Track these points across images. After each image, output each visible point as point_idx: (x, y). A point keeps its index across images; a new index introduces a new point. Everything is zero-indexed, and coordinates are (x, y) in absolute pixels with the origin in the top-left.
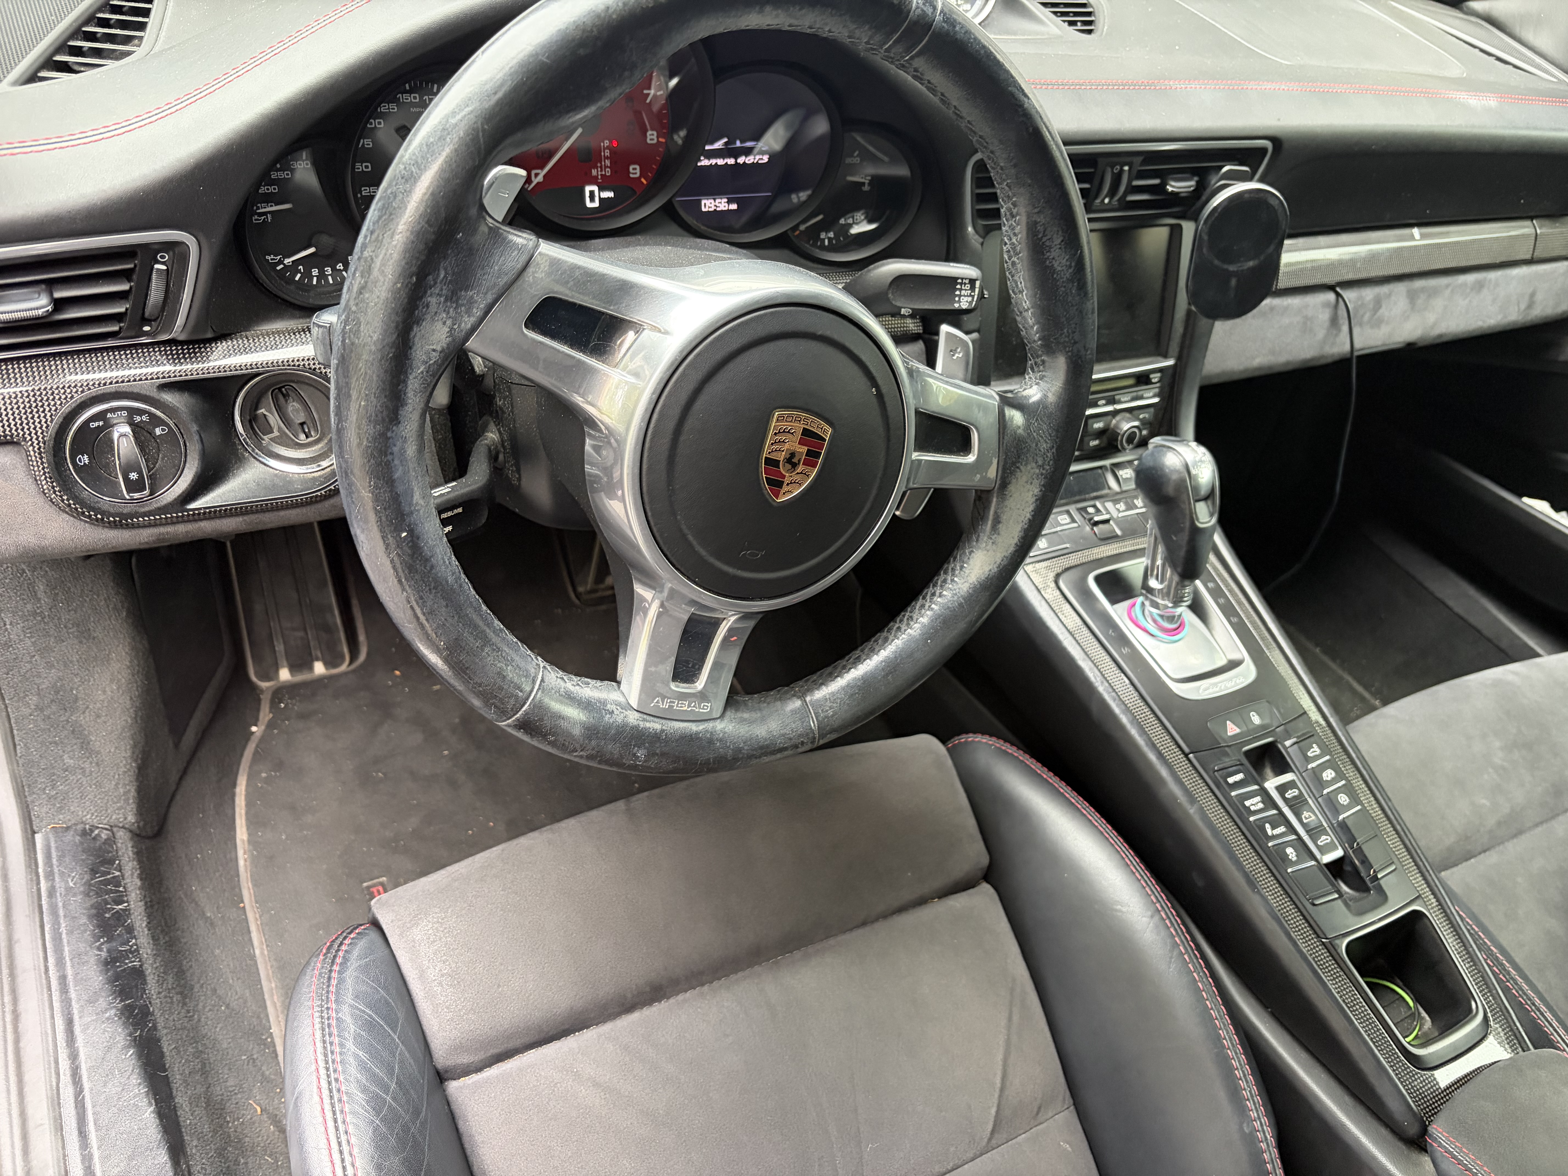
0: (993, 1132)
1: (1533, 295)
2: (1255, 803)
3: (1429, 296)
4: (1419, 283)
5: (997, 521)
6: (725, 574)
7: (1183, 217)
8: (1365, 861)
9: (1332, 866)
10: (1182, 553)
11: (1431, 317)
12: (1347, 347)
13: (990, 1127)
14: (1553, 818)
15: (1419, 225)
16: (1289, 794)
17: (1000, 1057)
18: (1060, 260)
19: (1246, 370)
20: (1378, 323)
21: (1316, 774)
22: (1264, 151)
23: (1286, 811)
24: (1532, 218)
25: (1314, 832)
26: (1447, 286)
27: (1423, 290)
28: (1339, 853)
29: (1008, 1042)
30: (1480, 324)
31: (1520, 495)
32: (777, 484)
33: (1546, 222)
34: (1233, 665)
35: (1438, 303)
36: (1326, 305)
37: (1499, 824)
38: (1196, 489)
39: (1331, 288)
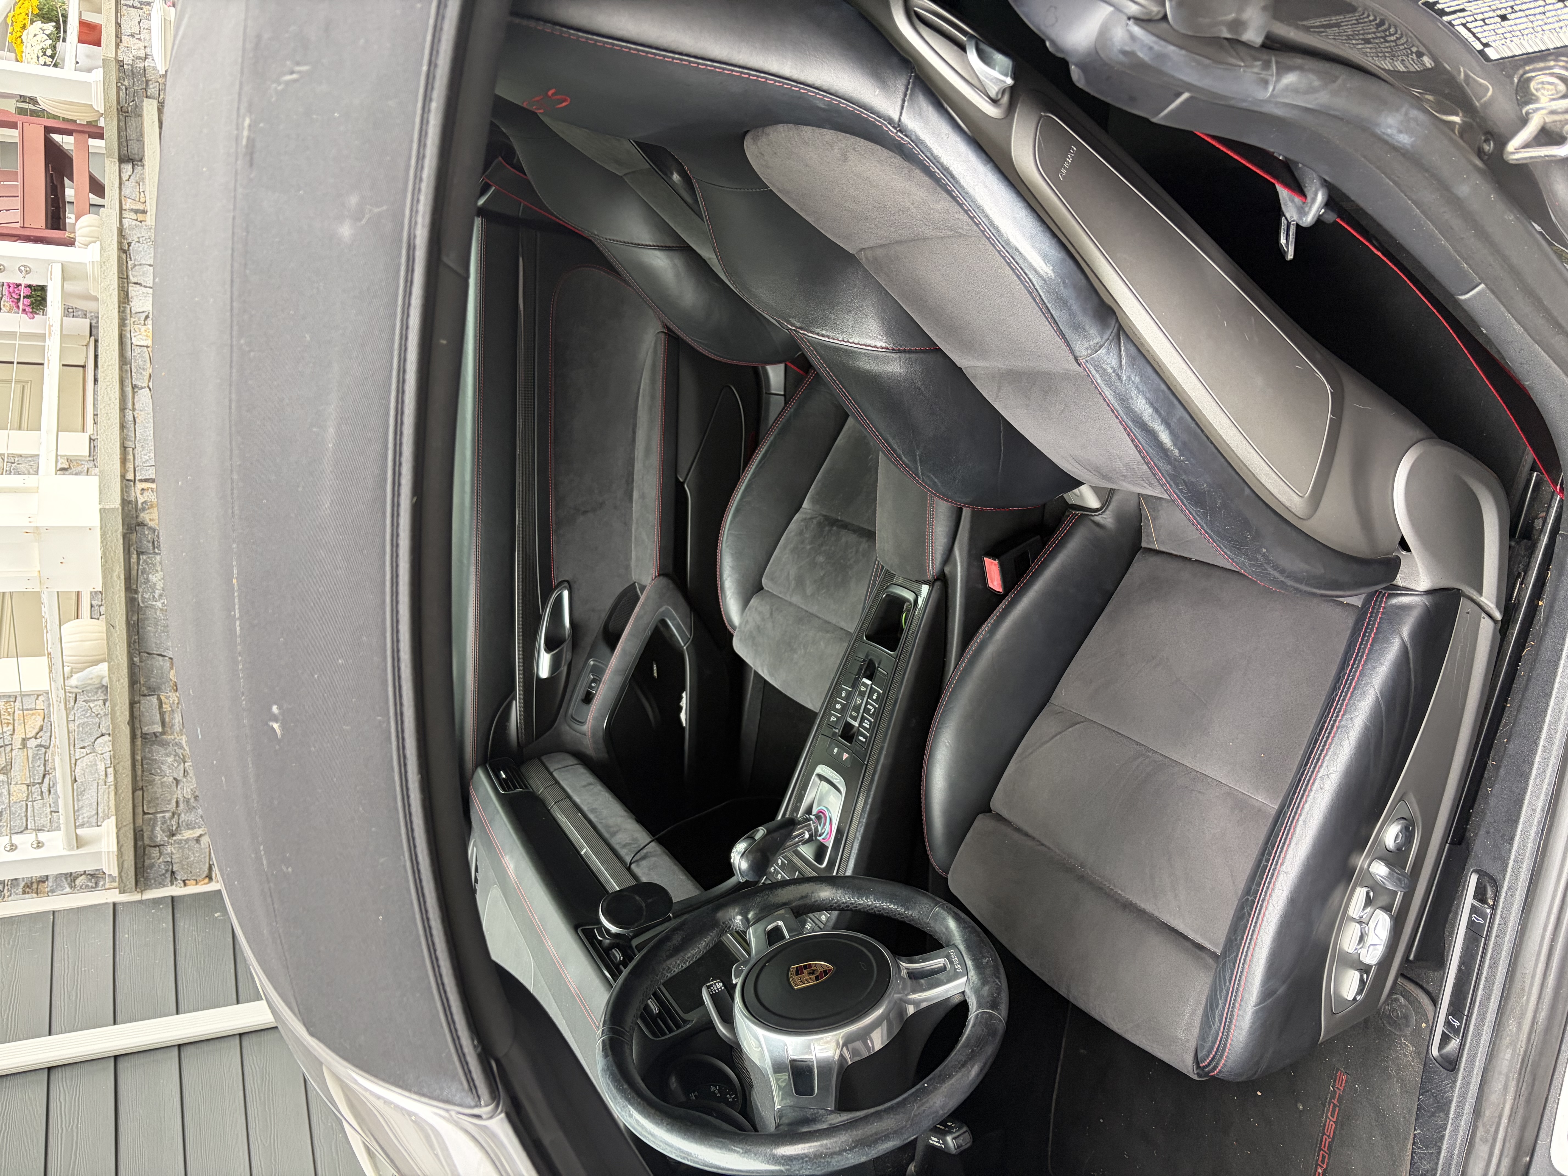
0: (1079, 723)
1: (584, 786)
2: (866, 724)
3: (610, 827)
4: (606, 835)
5: (802, 897)
6: (878, 971)
7: (631, 947)
8: (860, 669)
9: (870, 678)
10: (783, 831)
11: (619, 820)
12: (653, 844)
13: (1077, 726)
14: (812, 614)
15: (579, 853)
16: (855, 714)
17: (1049, 744)
18: (677, 939)
19: (689, 879)
20: (635, 840)
21: (841, 711)
22: (583, 930)
23: (861, 711)
24: (549, 811)
25: (862, 694)
26: (601, 823)
27: (608, 832)
28: (865, 680)
29: (1040, 746)
30: (611, 799)
31: (683, 729)
32: (826, 972)
33: (547, 803)
34: (821, 777)
35: (611, 821)
36: (638, 866)
37: (827, 632)
38: (750, 845)
39: (629, 869)
